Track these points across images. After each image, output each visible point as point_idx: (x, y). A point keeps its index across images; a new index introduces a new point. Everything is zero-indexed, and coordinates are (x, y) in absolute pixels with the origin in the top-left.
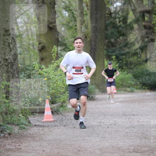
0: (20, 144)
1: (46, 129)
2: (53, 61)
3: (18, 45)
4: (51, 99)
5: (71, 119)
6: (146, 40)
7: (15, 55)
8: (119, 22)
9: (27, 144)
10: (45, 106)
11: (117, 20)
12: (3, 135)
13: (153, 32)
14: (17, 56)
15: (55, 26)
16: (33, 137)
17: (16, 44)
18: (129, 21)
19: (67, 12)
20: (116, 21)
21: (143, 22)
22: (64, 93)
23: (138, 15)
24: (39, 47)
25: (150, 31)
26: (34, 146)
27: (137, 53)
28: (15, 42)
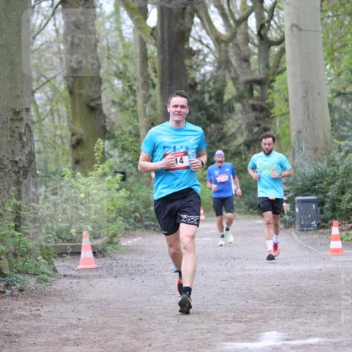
0: (40, 308)
1: (84, 282)
2: (96, 165)
3: (36, 138)
4: (91, 229)
5: (126, 265)
6: (256, 130)
7: (31, 155)
8: (210, 99)
9: (51, 308)
10: (81, 242)
11: (207, 96)
12: (10, 291)
13: (268, 116)
14: (34, 156)
15: (100, 105)
16: (61, 296)
17: (32, 135)
18: (226, 97)
19: (120, 82)
20: (204, 98)
21: (250, 99)
22: (115, 219)
23: (242, 88)
24: (71, 141)
25: (262, 115)
26: (64, 311)
27: (240, 153)
28: (30, 131)
